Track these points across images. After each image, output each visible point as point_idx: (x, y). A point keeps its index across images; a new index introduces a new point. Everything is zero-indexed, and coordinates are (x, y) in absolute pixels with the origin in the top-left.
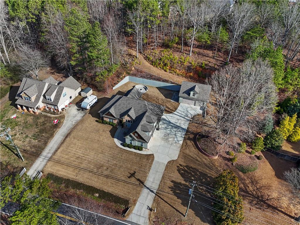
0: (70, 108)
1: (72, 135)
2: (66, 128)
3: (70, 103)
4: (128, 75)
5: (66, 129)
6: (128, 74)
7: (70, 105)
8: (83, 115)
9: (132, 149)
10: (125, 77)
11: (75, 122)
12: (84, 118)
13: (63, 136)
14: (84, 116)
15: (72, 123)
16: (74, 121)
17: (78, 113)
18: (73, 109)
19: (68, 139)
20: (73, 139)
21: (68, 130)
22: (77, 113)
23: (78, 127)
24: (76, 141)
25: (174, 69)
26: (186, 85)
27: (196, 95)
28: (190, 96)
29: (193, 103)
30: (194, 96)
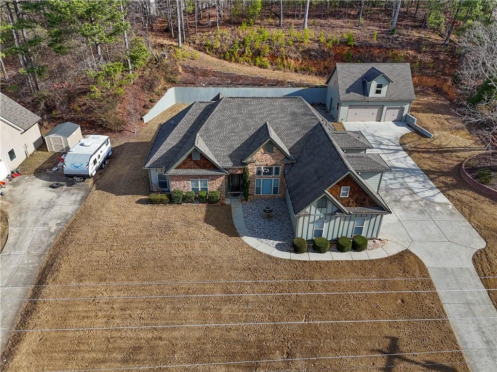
0: (19, 188)
1: (64, 267)
2: (24, 251)
3: (14, 174)
4: (173, 86)
5: (28, 253)
6: (172, 82)
7: (15, 180)
8: (79, 198)
9: (328, 253)
10: (165, 89)
11: (58, 224)
12: (89, 203)
13: (25, 284)
14: (84, 198)
15: (46, 228)
16: (51, 219)
17: (59, 196)
18: (30, 187)
19: (50, 287)
20: (74, 283)
21: (40, 256)
22: (54, 195)
23: (78, 235)
24: (93, 283)
25: (283, 60)
26: (349, 72)
27: (384, 90)
28: (368, 96)
29: (375, 115)
30: (378, 92)
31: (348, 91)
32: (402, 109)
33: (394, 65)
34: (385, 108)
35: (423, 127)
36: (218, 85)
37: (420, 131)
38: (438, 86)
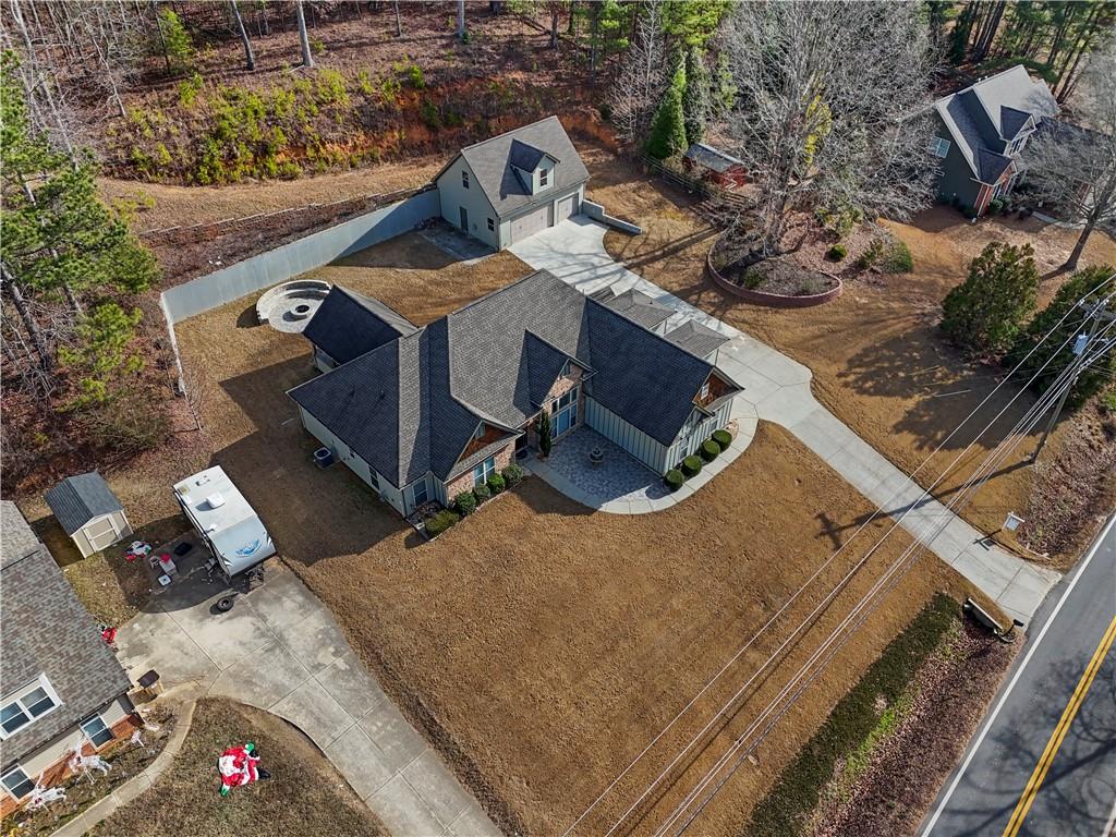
0: (162, 651)
1: (440, 694)
2: (349, 720)
4: (160, 291)
8: (300, 597)
9: (703, 470)
11: (337, 653)
14: (310, 592)
15: (327, 670)
16: (313, 655)
17: (261, 616)
18: (177, 637)
19: (459, 730)
22: (248, 619)
23: (394, 646)
25: (317, 151)
26: (487, 160)
27: (550, 176)
28: (531, 194)
29: (545, 218)
30: (543, 182)
31: (503, 197)
32: (576, 196)
33: (540, 126)
34: (556, 202)
35: (617, 217)
36: (246, 251)
37: (618, 225)
38: (578, 126)
